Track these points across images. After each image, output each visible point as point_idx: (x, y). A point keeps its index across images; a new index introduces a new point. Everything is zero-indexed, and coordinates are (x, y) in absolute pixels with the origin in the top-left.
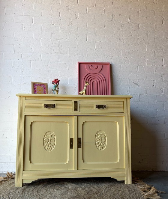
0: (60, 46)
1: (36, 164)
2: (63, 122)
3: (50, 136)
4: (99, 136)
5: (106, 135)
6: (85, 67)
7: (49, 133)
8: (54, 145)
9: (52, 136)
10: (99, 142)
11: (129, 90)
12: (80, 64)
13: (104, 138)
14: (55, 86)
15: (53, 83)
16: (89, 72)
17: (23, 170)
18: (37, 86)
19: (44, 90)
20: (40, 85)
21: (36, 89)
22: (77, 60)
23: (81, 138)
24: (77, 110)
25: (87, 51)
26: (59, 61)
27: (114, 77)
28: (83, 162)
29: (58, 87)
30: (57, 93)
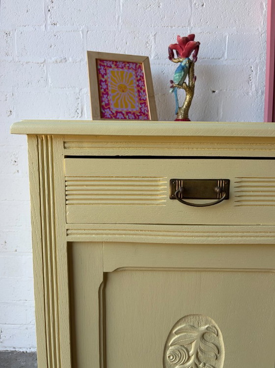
3: (195, 334)
7: (192, 321)
9: (203, 336)
14: (182, 68)
15: (171, 57)
18: (109, 71)
19: (138, 86)
20: (120, 65)
21: (106, 81)
29: (193, 70)
30: (188, 97)
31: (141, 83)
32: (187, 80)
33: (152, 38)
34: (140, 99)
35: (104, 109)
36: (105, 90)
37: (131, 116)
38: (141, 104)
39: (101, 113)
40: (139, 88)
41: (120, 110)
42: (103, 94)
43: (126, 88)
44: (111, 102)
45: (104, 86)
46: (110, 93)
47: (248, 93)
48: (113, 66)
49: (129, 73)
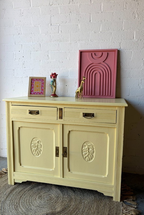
0: (60, 32)
1: (25, 167)
2: (49, 129)
3: (36, 142)
4: (86, 147)
5: (94, 147)
6: (87, 57)
7: (36, 139)
8: (40, 151)
9: (38, 142)
10: (87, 153)
12: (81, 53)
13: (92, 150)
14: (52, 81)
15: (51, 78)
16: (91, 62)
17: (14, 171)
18: (35, 81)
19: (42, 85)
20: (38, 80)
21: (33, 84)
22: (79, 47)
23: (67, 147)
24: (62, 119)
25: (90, 35)
26: (59, 51)
27: (122, 67)
28: (69, 171)
29: (56, 81)
30: (55, 88)
31: (43, 85)
32: (54, 84)
33: (49, 71)
34: (42, 89)
35: (32, 92)
37: (38, 93)
41: (36, 92)
42: (32, 88)
43: (38, 86)
44: (34, 90)
45: (33, 86)
46: (34, 88)
47: (76, 86)
48: (36, 80)
49: (40, 82)
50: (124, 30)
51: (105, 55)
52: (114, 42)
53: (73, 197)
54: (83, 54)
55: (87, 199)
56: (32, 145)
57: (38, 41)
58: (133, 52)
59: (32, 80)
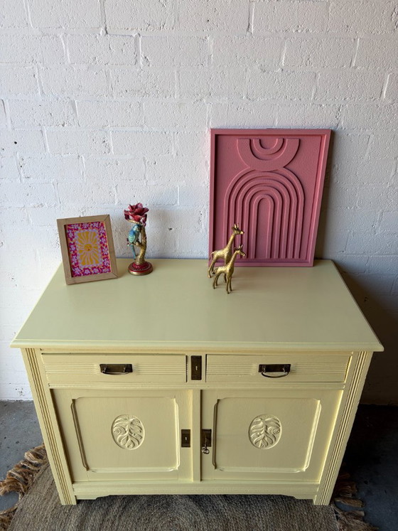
0: (141, 60)
1: (101, 471)
2: (161, 397)
3: (127, 422)
4: (261, 424)
5: (280, 423)
6: (236, 150)
7: (125, 417)
8: (139, 438)
9: (132, 423)
10: (261, 434)
11: (380, 221)
12: (218, 139)
15: (127, 217)
16: (248, 168)
17: (73, 482)
18: (76, 233)
19: (101, 243)
20: (85, 226)
21: (74, 243)
22: (209, 118)
23: (211, 430)
24: (201, 379)
25: (247, 79)
26: (142, 126)
27: (335, 180)
28: (216, 467)
30: (142, 250)
31: (103, 240)
32: (140, 239)
33: (114, 188)
34: (103, 255)
35: (74, 268)
36: (74, 252)
37: (96, 270)
38: (104, 259)
39: (72, 271)
40: (102, 245)
41: (87, 267)
42: (73, 255)
43: (90, 246)
44: (79, 261)
45: (73, 248)
46: (78, 253)
47: (199, 231)
48: (79, 228)
49: (93, 233)
50: (355, 67)
51: (291, 145)
52: (321, 106)
53: (228, 514)
54: (223, 140)
55: (261, 515)
56: (114, 430)
57: (63, 91)
58: (372, 136)
59: (69, 230)
